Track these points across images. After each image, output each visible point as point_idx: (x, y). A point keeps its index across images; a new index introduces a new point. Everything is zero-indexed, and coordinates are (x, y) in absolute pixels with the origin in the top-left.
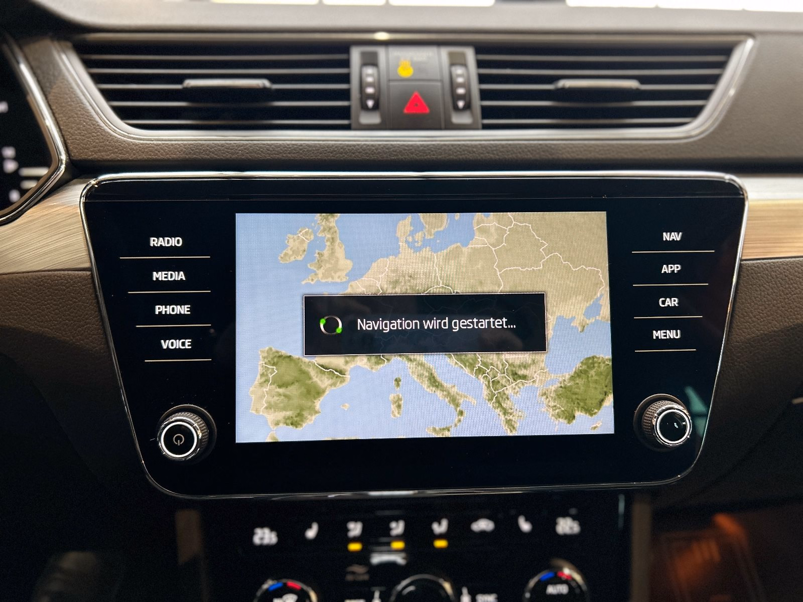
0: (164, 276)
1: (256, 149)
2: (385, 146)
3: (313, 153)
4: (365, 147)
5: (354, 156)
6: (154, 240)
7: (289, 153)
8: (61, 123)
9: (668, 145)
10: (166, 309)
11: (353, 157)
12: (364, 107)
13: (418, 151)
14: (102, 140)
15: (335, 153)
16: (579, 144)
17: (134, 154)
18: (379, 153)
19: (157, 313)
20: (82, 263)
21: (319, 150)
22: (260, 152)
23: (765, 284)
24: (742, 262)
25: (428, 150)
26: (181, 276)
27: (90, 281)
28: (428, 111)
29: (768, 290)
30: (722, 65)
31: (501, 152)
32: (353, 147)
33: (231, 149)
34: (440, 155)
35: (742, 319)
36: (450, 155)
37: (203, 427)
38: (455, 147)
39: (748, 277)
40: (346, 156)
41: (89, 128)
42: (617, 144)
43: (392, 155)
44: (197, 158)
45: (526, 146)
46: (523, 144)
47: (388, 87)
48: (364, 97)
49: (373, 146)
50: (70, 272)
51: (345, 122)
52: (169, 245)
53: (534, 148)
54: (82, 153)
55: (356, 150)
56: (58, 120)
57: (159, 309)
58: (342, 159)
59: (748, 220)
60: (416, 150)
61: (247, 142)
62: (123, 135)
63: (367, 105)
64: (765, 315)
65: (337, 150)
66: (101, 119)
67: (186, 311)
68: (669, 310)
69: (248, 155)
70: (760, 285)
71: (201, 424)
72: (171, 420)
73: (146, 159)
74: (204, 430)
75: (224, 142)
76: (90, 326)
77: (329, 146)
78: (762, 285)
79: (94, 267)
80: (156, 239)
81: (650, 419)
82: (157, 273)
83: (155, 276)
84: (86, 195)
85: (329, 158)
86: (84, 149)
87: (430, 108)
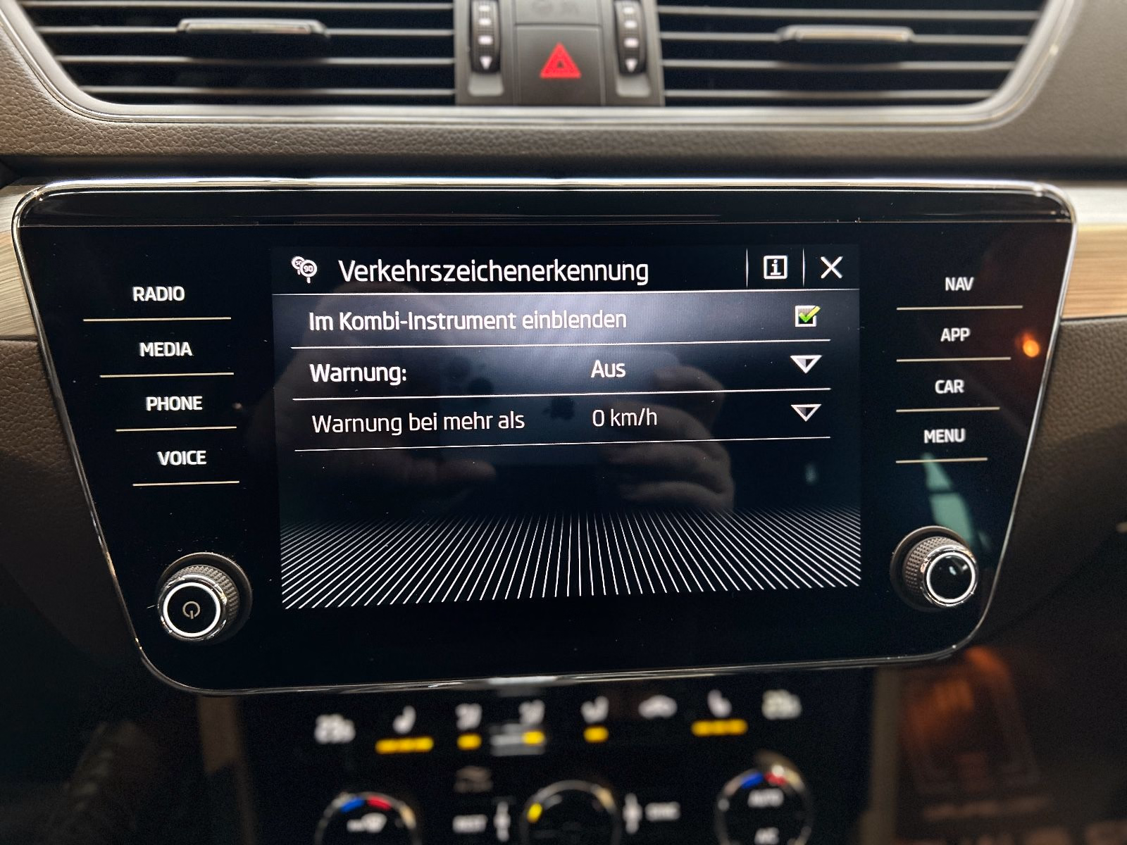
0: (157, 349)
1: (302, 137)
2: (510, 133)
3: (394, 144)
4: (478, 134)
5: (460, 148)
6: (139, 292)
7: (356, 145)
9: (955, 134)
10: (163, 403)
11: (461, 151)
12: (477, 68)
13: (563, 141)
14: (47, 121)
15: (429, 144)
16: (817, 132)
17: (101, 145)
18: (501, 144)
19: (149, 409)
20: (25, 326)
21: (403, 139)
22: (308, 142)
23: (1095, 357)
24: (1063, 324)
25: (579, 139)
26: (185, 349)
27: (36, 357)
28: (577, 75)
29: (1099, 366)
30: (1038, 5)
31: (695, 144)
32: (459, 135)
33: (262, 138)
34: (599, 149)
35: (1058, 412)
36: (614, 148)
37: (229, 588)
38: (623, 135)
39: (1070, 347)
40: (448, 149)
41: (25, 102)
42: (877, 134)
44: (205, 152)
45: (734, 135)
47: (515, 33)
48: (475, 51)
49: (491, 132)
51: (446, 92)
52: (164, 299)
53: (746, 139)
54: (14, 144)
55: (464, 139)
57: (153, 402)
58: (441, 154)
59: (1075, 257)
60: (560, 140)
61: (287, 126)
62: (81, 113)
63: (480, 65)
64: (1092, 404)
65: (434, 138)
66: (45, 85)
67: (195, 406)
68: (951, 399)
69: (288, 147)
70: (1087, 359)
71: (226, 585)
72: (180, 579)
73: (121, 152)
74: (231, 593)
75: (249, 125)
76: (42, 429)
77: (420, 133)
78: (1091, 359)
79: (41, 335)
80: (142, 289)
81: (917, 566)
82: (147, 345)
83: (144, 348)
84: (22, 215)
85: (421, 152)
86: (19, 136)
87: (581, 70)
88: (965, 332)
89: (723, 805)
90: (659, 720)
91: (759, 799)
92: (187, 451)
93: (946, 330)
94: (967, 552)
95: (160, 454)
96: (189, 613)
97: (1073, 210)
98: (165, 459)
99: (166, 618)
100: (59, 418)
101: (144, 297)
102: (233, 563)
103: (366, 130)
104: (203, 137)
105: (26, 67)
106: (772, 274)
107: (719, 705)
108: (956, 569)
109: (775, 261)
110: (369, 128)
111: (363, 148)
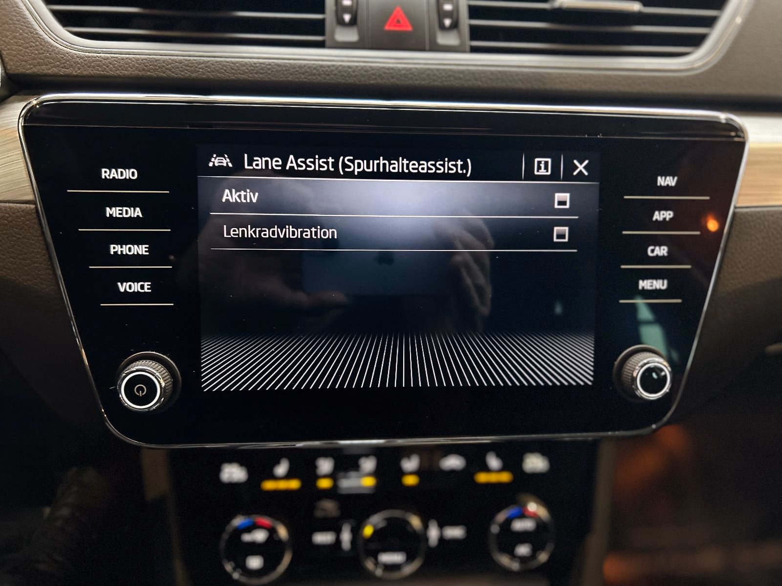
0: (118, 212)
1: (219, 67)
2: (362, 68)
3: (282, 73)
4: (340, 68)
5: (328, 78)
6: (106, 172)
7: (256, 73)
9: (667, 77)
10: (122, 249)
12: (341, 22)
13: (400, 75)
14: (41, 51)
16: (574, 73)
17: (79, 69)
18: (356, 76)
19: (112, 253)
20: (25, 194)
21: (289, 70)
22: (223, 71)
23: (757, 233)
25: (410, 74)
26: (137, 213)
27: (35, 215)
28: (410, 29)
29: (759, 239)
31: (490, 79)
32: (327, 68)
33: (190, 67)
34: (424, 81)
35: (730, 270)
36: (434, 80)
37: (166, 376)
38: (440, 71)
39: (741, 227)
40: (319, 78)
41: (27, 37)
42: (615, 75)
43: (371, 79)
44: (152, 75)
45: (517, 74)
48: (340, 10)
49: (349, 67)
50: (11, 205)
51: (319, 38)
52: (123, 177)
54: (19, 66)
55: (331, 72)
57: (114, 249)
58: (315, 81)
60: (397, 74)
61: (208, 59)
62: (65, 46)
63: (343, 20)
64: (753, 265)
65: (310, 70)
66: (40, 26)
67: (144, 251)
68: (658, 260)
69: (209, 74)
70: (751, 235)
71: (164, 374)
72: (132, 369)
73: (93, 74)
74: (167, 379)
75: (182, 58)
76: (38, 265)
77: (300, 67)
78: (754, 235)
79: (38, 200)
80: (108, 170)
81: (631, 372)
82: (111, 209)
83: (109, 211)
84: (25, 117)
85: (301, 80)
86: (22, 61)
87: (413, 25)
88: (670, 214)
89: (495, 529)
90: (453, 472)
91: (519, 525)
92: (138, 282)
93: (657, 213)
94: (665, 363)
95: (119, 284)
96: (139, 393)
97: (747, 133)
98: (123, 287)
99: (123, 395)
100: (50, 258)
101: (109, 176)
102: (169, 359)
103: (264, 64)
105: (27, 13)
106: (540, 171)
107: (494, 462)
108: (657, 374)
109: (543, 162)
110: (265, 62)
111: (261, 76)
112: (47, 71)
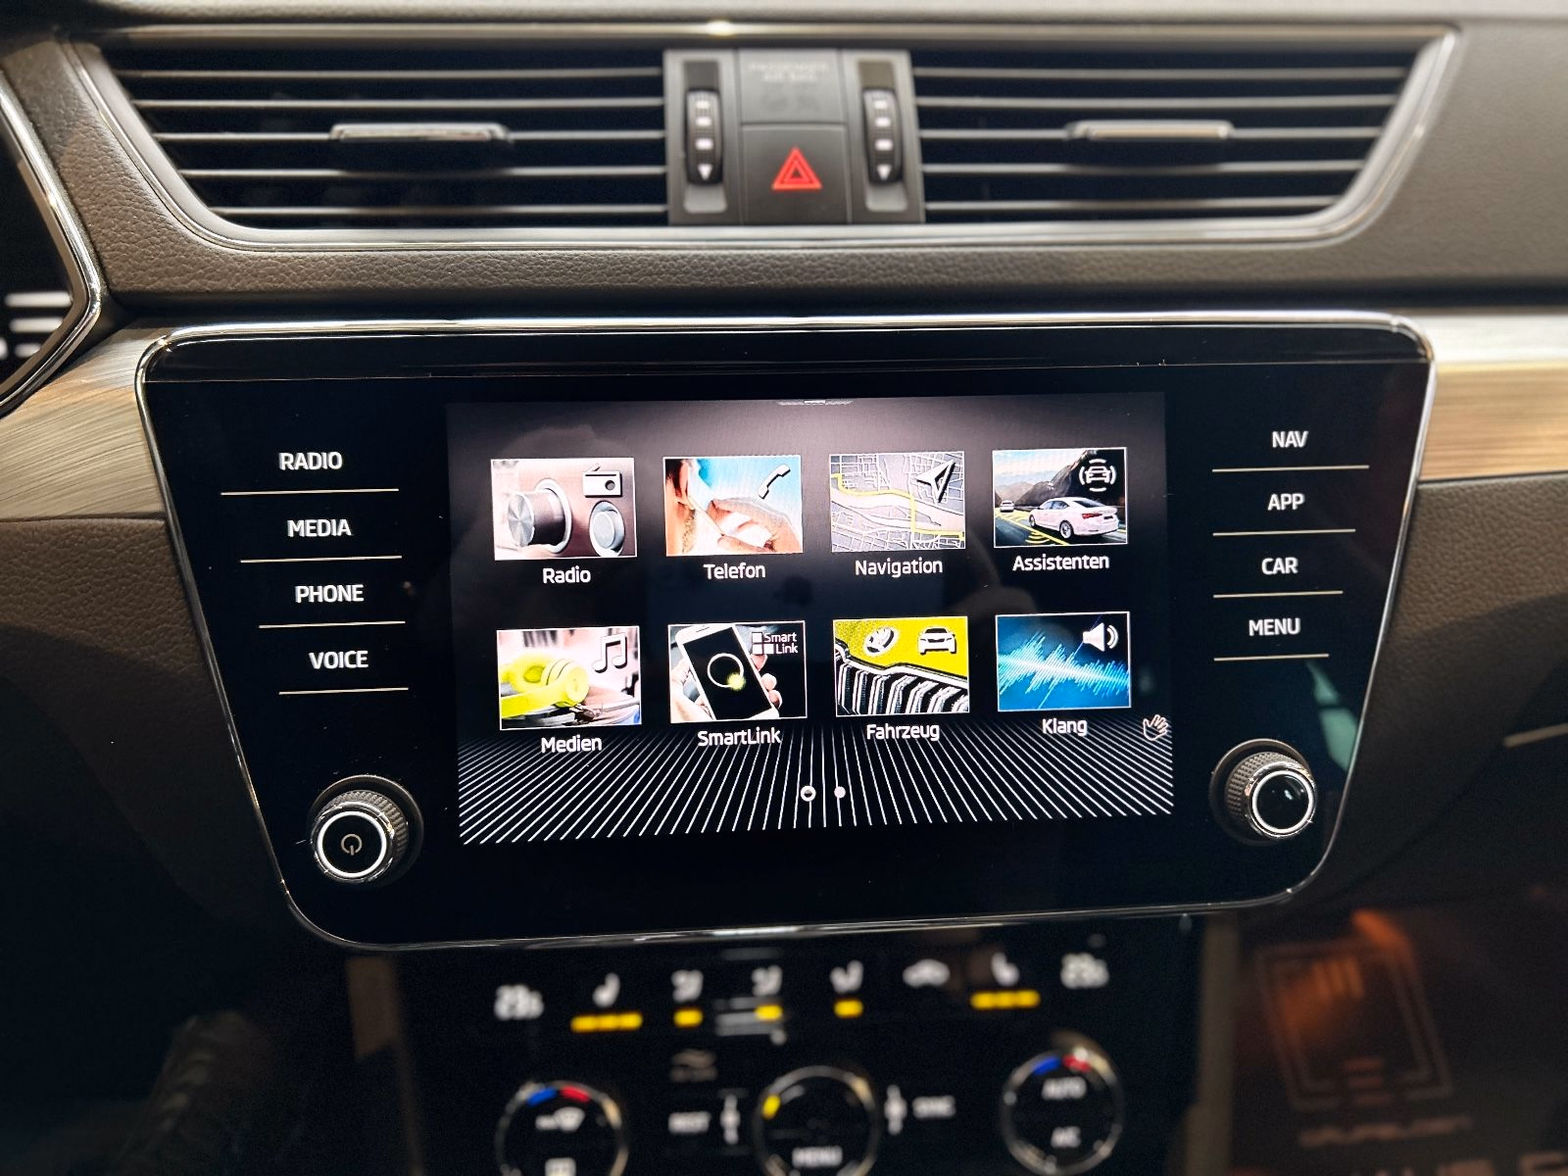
0: (309, 528)
1: (481, 267)
2: (735, 259)
3: (594, 274)
4: (695, 260)
5: (674, 279)
6: (287, 459)
7: (547, 275)
8: (87, 216)
9: (1286, 252)
10: (316, 593)
11: (675, 281)
12: (694, 179)
13: (802, 269)
14: (171, 251)
15: (637, 273)
16: (1115, 252)
17: (238, 280)
18: (724, 273)
19: (299, 601)
20: (147, 502)
21: (605, 268)
22: (489, 273)
23: (1462, 528)
24: (1421, 487)
25: (821, 266)
26: (343, 528)
27: (163, 538)
28: (817, 185)
29: (1467, 539)
30: (1395, 87)
31: (962, 269)
32: (672, 262)
33: (432, 268)
34: (844, 277)
35: (1417, 596)
36: (863, 276)
37: (397, 818)
38: (874, 259)
39: (1429, 516)
40: (659, 280)
41: (146, 227)
42: (1189, 252)
43: (750, 278)
44: (363, 287)
45: (1012, 258)
46: (1007, 253)
47: (741, 135)
48: (693, 158)
49: (712, 258)
50: (122, 521)
51: (657, 208)
52: (318, 467)
53: (1026, 262)
54: (131, 279)
55: (679, 268)
56: (80, 209)
57: (304, 593)
58: (652, 285)
59: (1435, 403)
60: (796, 268)
61: (463, 253)
62: (213, 241)
63: (698, 174)
64: (1460, 587)
65: (642, 267)
66: (168, 206)
67: (355, 596)
68: (1281, 581)
69: (464, 279)
70: (1451, 530)
71: (392, 814)
72: (336, 808)
73: (263, 288)
74: (399, 824)
75: (416, 253)
76: (169, 626)
77: (624, 261)
78: (1457, 531)
79: (169, 511)
80: (291, 456)
81: (1240, 789)
82: (296, 523)
83: (293, 527)
84: (147, 369)
85: (627, 284)
86: (138, 270)
87: (821, 180)
88: (1298, 499)
89: (1010, 1098)
90: (927, 989)
91: (1054, 1090)
92: (345, 652)
93: (1274, 497)
94: (1304, 772)
95: (312, 655)
96: (349, 849)
97: (1431, 347)
98: (318, 661)
99: (321, 855)
100: (192, 613)
101: (293, 464)
102: (400, 788)
103: (560, 258)
104: (361, 269)
105: (144, 184)
108: (1292, 793)
110: (563, 255)
111: (555, 279)
112: (182, 286)
